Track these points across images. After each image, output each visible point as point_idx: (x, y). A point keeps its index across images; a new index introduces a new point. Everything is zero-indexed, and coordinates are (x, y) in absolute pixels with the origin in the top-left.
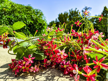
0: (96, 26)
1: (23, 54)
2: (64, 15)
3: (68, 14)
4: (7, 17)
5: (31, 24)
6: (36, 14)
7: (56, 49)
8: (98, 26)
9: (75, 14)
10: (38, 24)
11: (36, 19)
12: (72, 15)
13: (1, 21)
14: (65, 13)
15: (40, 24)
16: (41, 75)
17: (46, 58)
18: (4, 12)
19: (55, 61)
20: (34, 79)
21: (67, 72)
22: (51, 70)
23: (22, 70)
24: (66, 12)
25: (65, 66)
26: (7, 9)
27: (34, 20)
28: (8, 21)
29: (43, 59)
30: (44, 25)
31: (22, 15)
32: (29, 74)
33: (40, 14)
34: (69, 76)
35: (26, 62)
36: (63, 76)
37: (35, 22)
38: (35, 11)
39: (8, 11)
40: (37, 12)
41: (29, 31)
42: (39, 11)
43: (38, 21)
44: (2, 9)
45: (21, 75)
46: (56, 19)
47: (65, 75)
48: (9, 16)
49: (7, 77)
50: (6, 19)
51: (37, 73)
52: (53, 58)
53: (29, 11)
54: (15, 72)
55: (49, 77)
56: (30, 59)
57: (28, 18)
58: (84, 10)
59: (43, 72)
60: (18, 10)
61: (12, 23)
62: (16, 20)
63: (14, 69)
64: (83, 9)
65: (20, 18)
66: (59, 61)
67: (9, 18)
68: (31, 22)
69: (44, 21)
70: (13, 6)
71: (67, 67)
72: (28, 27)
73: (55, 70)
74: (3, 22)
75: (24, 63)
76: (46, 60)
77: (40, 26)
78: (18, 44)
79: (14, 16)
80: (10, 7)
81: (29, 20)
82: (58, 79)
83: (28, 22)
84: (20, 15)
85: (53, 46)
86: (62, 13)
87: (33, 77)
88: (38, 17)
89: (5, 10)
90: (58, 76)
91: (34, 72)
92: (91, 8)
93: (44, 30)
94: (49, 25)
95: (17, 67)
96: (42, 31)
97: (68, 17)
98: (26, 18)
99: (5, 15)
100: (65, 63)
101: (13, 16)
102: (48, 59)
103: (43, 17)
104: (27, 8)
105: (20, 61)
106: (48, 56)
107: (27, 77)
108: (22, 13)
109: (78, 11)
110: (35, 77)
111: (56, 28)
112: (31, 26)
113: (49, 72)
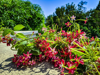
0: (91, 19)
1: (23, 50)
2: (61, 9)
3: (64, 8)
4: (8, 12)
5: (30, 19)
6: (34, 9)
7: (49, 46)
8: (93, 19)
9: (71, 8)
10: (36, 19)
11: (34, 14)
12: (69, 9)
13: (3, 16)
14: (62, 8)
15: (39, 19)
16: (37, 68)
17: (41, 54)
18: (5, 8)
19: (48, 56)
20: (31, 71)
21: (56, 66)
22: (45, 63)
23: (23, 63)
24: (63, 6)
25: (55, 61)
26: (8, 5)
27: (33, 15)
28: (9, 16)
29: (39, 54)
30: (42, 19)
31: (22, 10)
32: (28, 67)
33: (38, 9)
34: (58, 68)
35: (25, 57)
36: (53, 68)
37: (34, 16)
38: (34, 6)
39: (9, 7)
40: (36, 7)
41: (29, 25)
42: (37, 6)
43: (37, 15)
44: (3, 5)
45: (21, 68)
46: (54, 13)
47: (55, 67)
48: (10, 11)
49: (11, 69)
50: (7, 14)
51: (34, 66)
52: (47, 54)
53: (28, 6)
54: (17, 65)
55: (43, 69)
56: (28, 55)
57: (27, 13)
58: (80, 5)
59: (39, 65)
60: (18, 5)
61: (13, 18)
62: (16, 15)
63: (16, 63)
64: (79, 3)
65: (20, 13)
66: (51, 56)
67: (10, 13)
68: (30, 17)
69: (42, 15)
70: (13, 2)
71: (57, 62)
72: (28, 22)
73: (48, 63)
74: (4, 17)
75: (24, 58)
76: (41, 55)
77: (39, 20)
78: (19, 43)
79: (15, 11)
80: (10, 3)
81: (28, 15)
82: (50, 70)
83: (28, 17)
84: (20, 10)
85: (46, 44)
86: (59, 8)
87: (30, 69)
88: (37, 11)
89: (6, 6)
90: (50, 68)
91: (32, 65)
92: (87, 2)
93: (42, 24)
94: (47, 19)
95: (18, 61)
96: (40, 25)
97: (65, 11)
98: (25, 13)
99: (6, 10)
100: (55, 58)
101: (13, 11)
102: (43, 54)
103: (41, 11)
104: (26, 3)
105: (21, 57)
106: (43, 52)
107: (26, 69)
108: (22, 8)
109: (74, 5)
110: (32, 69)
111: (50, 28)
112: (30, 20)
113: (43, 65)
